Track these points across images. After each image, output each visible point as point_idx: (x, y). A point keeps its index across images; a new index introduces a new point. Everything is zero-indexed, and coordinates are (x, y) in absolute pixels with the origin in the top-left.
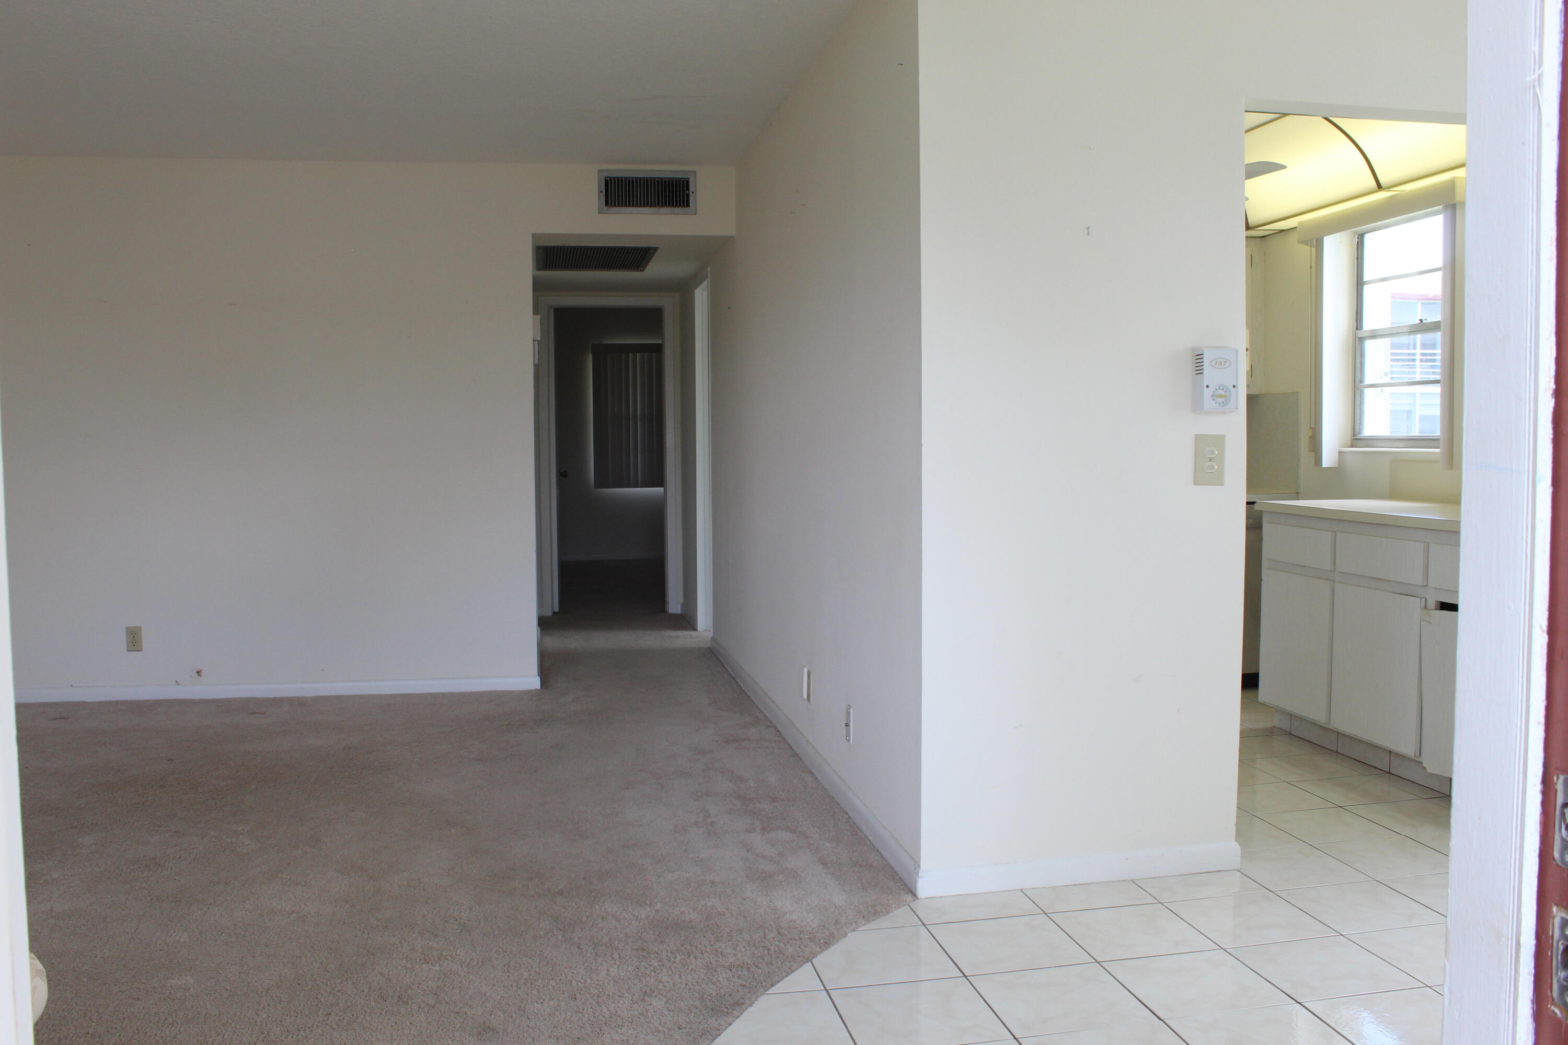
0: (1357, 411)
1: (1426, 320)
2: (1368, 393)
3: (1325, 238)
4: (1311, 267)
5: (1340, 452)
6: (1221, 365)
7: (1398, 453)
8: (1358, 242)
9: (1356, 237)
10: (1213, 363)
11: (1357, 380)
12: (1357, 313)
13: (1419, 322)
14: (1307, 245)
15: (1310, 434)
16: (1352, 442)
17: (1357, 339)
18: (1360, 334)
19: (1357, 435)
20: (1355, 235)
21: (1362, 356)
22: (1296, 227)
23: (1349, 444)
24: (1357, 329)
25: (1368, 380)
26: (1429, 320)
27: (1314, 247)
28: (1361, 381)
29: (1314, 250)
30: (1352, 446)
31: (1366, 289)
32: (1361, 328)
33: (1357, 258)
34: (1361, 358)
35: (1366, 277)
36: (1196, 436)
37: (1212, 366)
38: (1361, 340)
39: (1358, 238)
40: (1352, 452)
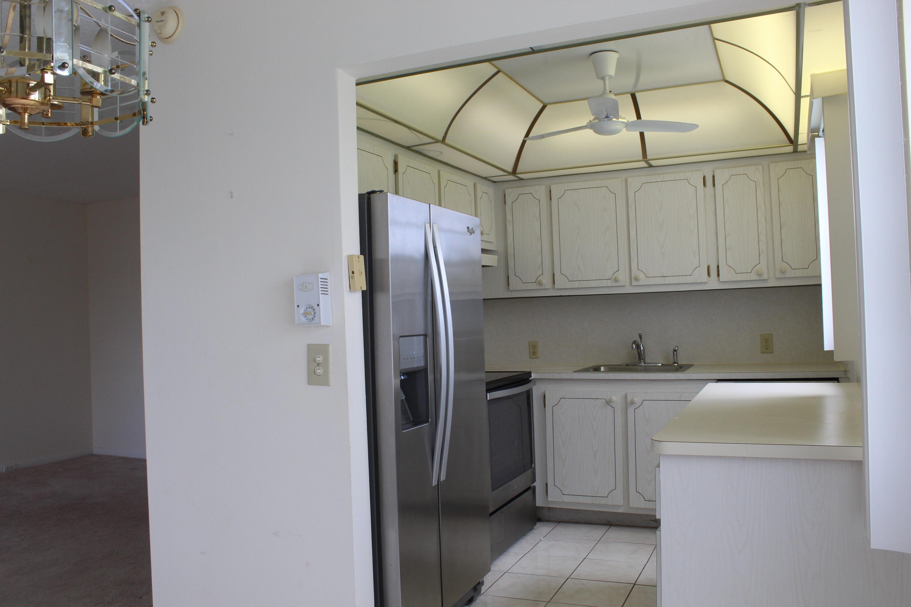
6: (307, 288)
10: (301, 287)
36: (308, 345)
37: (300, 289)
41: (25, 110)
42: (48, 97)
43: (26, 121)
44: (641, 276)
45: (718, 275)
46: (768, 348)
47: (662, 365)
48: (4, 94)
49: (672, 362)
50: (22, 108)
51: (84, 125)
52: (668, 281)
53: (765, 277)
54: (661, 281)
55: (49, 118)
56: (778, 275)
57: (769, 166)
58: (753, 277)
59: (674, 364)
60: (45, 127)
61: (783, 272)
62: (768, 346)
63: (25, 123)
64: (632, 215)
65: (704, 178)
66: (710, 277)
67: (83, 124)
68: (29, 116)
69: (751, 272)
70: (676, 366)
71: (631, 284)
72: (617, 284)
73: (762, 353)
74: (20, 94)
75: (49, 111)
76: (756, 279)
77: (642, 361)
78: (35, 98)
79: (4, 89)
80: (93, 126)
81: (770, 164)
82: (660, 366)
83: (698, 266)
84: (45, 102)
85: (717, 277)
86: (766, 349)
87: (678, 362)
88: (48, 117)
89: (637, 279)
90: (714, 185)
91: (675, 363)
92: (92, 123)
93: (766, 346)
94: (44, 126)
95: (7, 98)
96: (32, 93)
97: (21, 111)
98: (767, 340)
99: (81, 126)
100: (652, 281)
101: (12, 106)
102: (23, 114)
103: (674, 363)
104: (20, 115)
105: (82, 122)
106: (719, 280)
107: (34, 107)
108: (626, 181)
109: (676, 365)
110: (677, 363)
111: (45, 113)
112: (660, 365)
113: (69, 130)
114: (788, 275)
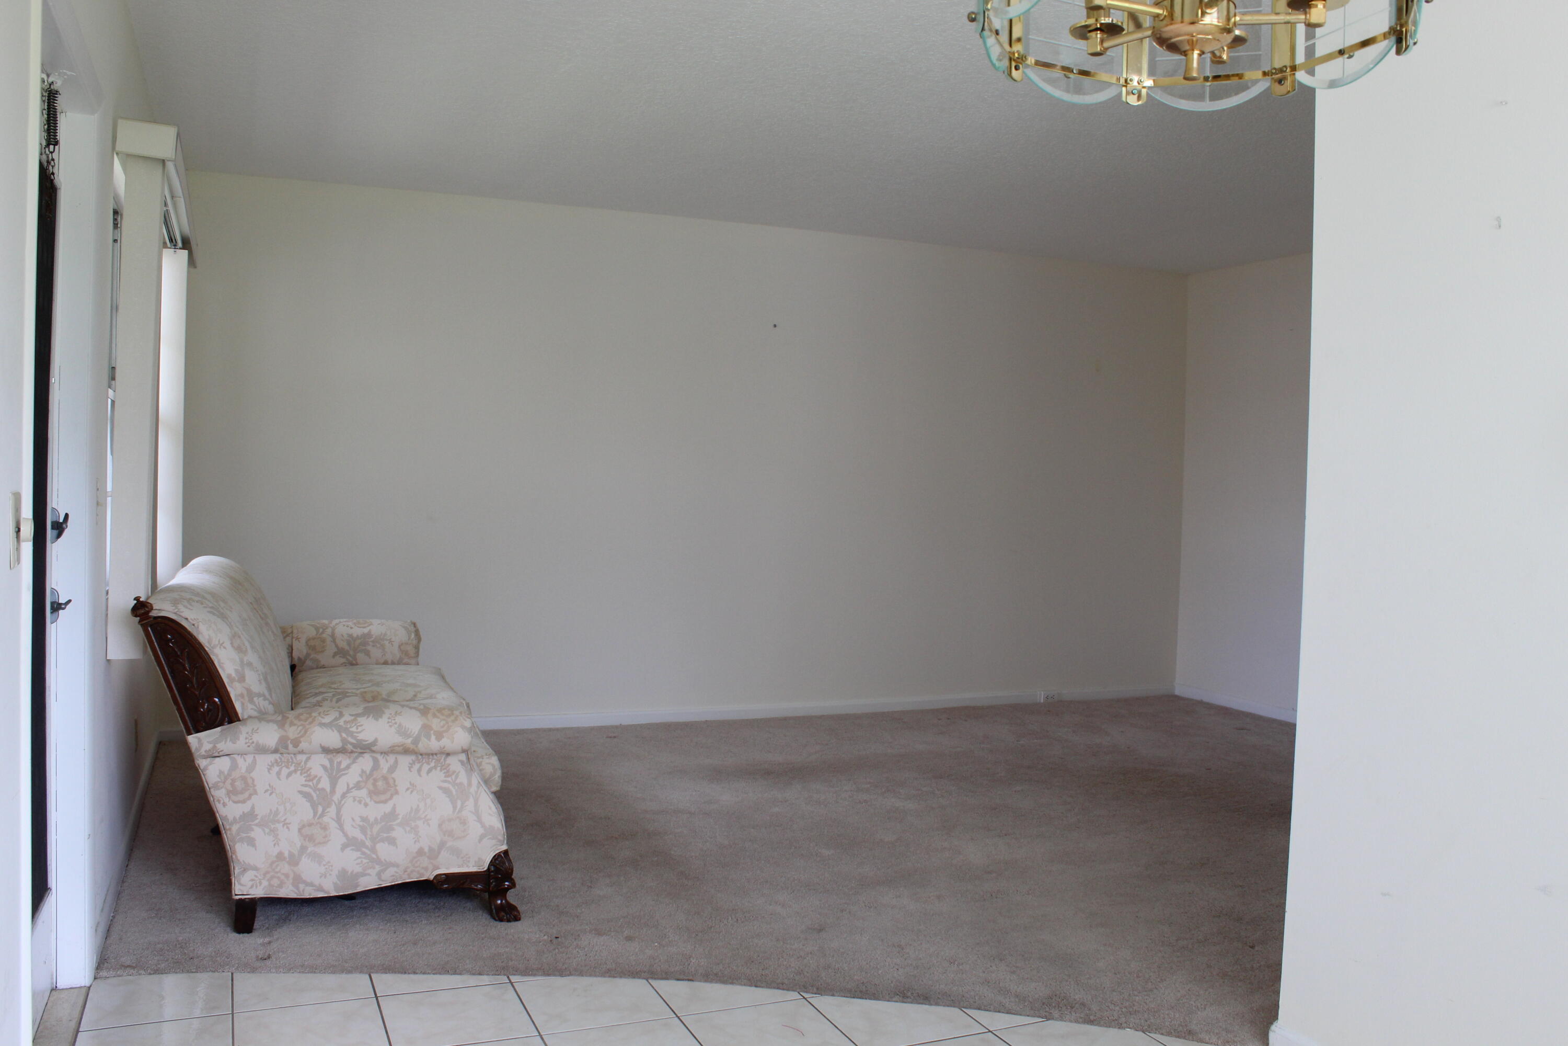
41: (1192, 45)
42: (1232, 18)
43: (1195, 65)
48: (1162, 20)
50: (1188, 41)
51: (1277, 74)
55: (1223, 62)
60: (1210, 86)
63: (1193, 67)
67: (1276, 72)
68: (1200, 55)
74: (1187, 18)
75: (1224, 51)
78: (1212, 21)
79: (1164, 11)
80: (1294, 74)
84: (1229, 25)
88: (1221, 60)
92: (1294, 68)
94: (1208, 84)
95: (1167, 25)
96: (1208, 11)
97: (1187, 47)
99: (1273, 76)
101: (1173, 40)
102: (1190, 52)
104: (1186, 55)
105: (1275, 69)
107: (1210, 37)
111: (1218, 53)
113: (1245, 88)
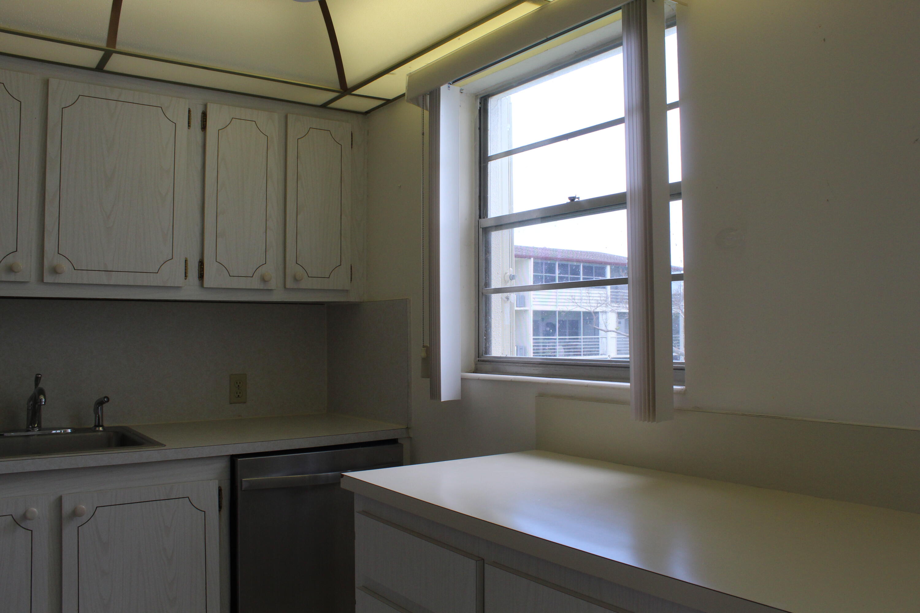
0: (482, 324)
1: (578, 198)
2: (495, 299)
3: (441, 87)
4: (423, 134)
5: (463, 380)
7: (548, 384)
8: (480, 108)
9: (479, 101)
11: (482, 284)
12: (480, 196)
13: (569, 201)
14: (418, 105)
15: (423, 354)
16: (476, 364)
17: (481, 230)
18: (485, 223)
19: (482, 355)
20: (476, 99)
21: (488, 251)
22: (403, 95)
23: (473, 366)
24: (480, 217)
25: (496, 282)
26: (581, 199)
27: (427, 110)
28: (487, 284)
29: (427, 113)
30: (475, 372)
31: (492, 166)
32: (486, 215)
33: (480, 129)
34: (486, 254)
35: (491, 152)
38: (486, 231)
39: (480, 103)
40: (479, 380)
44: (65, 266)
45: (201, 276)
46: (240, 395)
47: (74, 431)
49: (93, 425)
52: (115, 279)
53: (272, 285)
54: (103, 279)
56: (290, 284)
57: (286, 117)
58: (255, 284)
59: (97, 429)
61: (296, 279)
62: (240, 393)
64: (52, 149)
65: (189, 111)
66: (185, 279)
69: (253, 276)
70: (101, 431)
71: (41, 279)
72: (12, 278)
73: (231, 403)
76: (258, 288)
77: (36, 425)
81: (289, 115)
82: (68, 433)
83: (170, 257)
85: (198, 279)
86: (237, 396)
87: (104, 425)
89: (55, 271)
90: (204, 127)
91: (99, 426)
93: (237, 393)
98: (238, 383)
100: (85, 278)
103: (96, 426)
106: (202, 285)
108: (46, 83)
109: (101, 429)
110: (102, 426)
112: (69, 431)
114: (303, 285)
